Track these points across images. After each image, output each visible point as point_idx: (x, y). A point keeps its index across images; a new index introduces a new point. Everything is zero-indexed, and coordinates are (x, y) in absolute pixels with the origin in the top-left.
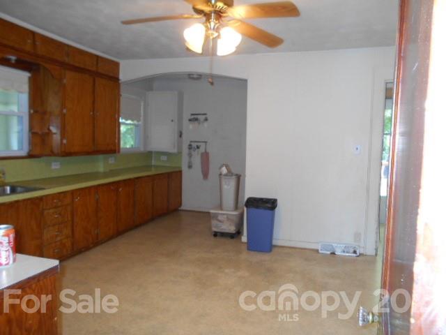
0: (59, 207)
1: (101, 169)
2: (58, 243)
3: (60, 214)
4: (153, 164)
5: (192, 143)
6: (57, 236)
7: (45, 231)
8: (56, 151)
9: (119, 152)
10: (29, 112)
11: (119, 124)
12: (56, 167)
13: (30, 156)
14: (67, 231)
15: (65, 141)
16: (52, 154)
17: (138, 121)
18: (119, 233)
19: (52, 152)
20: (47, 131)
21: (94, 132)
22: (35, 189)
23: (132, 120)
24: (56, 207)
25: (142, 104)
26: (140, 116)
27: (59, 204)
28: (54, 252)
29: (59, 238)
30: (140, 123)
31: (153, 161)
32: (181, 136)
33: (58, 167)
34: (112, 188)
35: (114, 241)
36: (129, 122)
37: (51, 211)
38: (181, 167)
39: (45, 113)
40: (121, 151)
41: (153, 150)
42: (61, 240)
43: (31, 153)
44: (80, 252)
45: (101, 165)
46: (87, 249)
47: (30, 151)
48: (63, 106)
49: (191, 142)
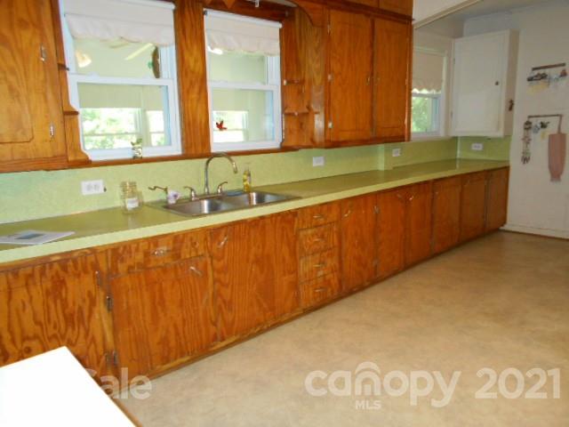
0: (321, 225)
1: (381, 167)
2: (320, 280)
3: (322, 237)
4: (458, 156)
5: (531, 120)
6: (318, 269)
7: (301, 262)
8: (318, 139)
9: (409, 140)
10: (282, 82)
11: (410, 95)
12: (318, 164)
13: (284, 148)
14: (332, 262)
15: (330, 125)
16: (313, 144)
17: (437, 91)
18: (407, 266)
19: (312, 140)
20: (306, 110)
21: (372, 108)
22: (289, 199)
23: (429, 89)
24: (316, 226)
25: (445, 60)
26: (442, 81)
27: (322, 221)
28: (314, 293)
29: (321, 273)
30: (440, 92)
31: (458, 152)
32: (511, 108)
33: (322, 164)
34: (399, 196)
35: (400, 277)
36: (425, 92)
37: (310, 232)
38: (508, 161)
39: (302, 82)
40: (412, 137)
41: (459, 135)
42: (324, 275)
43: (284, 144)
44: (351, 293)
45: (381, 158)
46: (362, 288)
47: (283, 140)
48: (327, 69)
49: (530, 117)
